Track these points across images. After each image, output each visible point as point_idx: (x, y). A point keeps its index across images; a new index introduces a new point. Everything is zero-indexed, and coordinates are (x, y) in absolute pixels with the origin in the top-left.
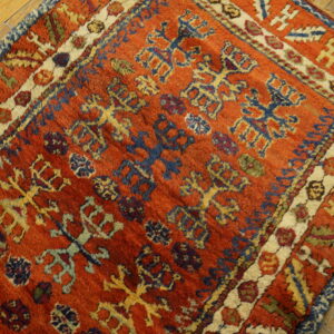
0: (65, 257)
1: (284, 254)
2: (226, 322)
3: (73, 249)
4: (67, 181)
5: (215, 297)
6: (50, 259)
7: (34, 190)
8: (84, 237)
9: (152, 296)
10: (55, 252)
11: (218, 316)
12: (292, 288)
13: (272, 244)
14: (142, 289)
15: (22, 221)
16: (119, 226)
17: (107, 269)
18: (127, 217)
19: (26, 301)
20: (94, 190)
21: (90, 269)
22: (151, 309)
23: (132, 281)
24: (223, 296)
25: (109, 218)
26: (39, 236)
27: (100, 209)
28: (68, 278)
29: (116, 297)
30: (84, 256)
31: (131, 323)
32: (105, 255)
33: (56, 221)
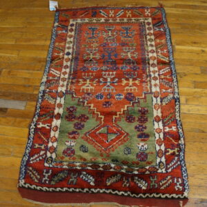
0: (108, 86)
1: (155, 55)
2: (154, 73)
3: (108, 84)
4: (94, 74)
5: (148, 71)
6: (105, 90)
7: (88, 80)
8: (109, 80)
9: (134, 79)
10: (105, 87)
11: (151, 73)
12: (162, 59)
13: (151, 55)
14: (131, 80)
15: (92, 87)
16: (114, 73)
17: (120, 81)
18: (115, 70)
19: (107, 100)
20: (102, 71)
21: (116, 84)
22: (137, 82)
23: (127, 79)
24: (149, 70)
25: (111, 73)
26: (98, 87)
27: (107, 73)
28: (113, 90)
29: (127, 85)
30: (112, 84)
31: (135, 87)
32: (117, 79)
33: (99, 82)
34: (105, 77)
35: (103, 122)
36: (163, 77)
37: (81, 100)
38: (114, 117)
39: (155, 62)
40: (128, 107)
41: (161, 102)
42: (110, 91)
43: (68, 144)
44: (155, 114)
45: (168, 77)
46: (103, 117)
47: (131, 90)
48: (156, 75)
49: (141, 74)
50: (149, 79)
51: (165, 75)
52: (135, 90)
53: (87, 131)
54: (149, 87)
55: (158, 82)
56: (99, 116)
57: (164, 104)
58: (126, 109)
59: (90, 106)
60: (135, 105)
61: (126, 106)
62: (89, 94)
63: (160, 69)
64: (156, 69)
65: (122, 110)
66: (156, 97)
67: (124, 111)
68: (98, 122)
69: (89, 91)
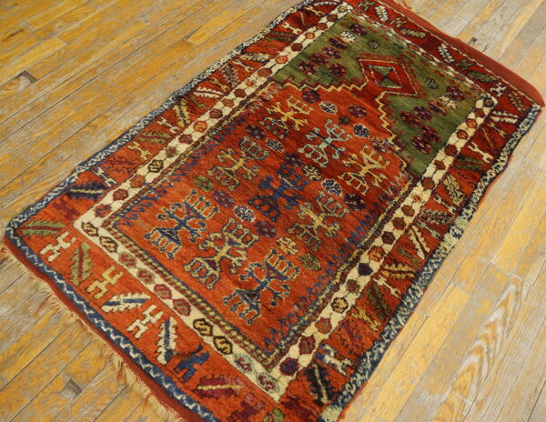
0: (333, 136)
2: (232, 101)
3: (329, 140)
4: (341, 177)
5: (238, 113)
6: (343, 136)
7: (362, 174)
8: (323, 146)
9: (277, 116)
10: (340, 139)
11: (237, 104)
12: (186, 113)
14: (284, 120)
15: (366, 157)
16: (301, 151)
18: (297, 155)
20: (320, 171)
21: (317, 130)
22: (278, 110)
23: (290, 123)
24: (232, 113)
25: (308, 156)
26: (353, 148)
27: (316, 160)
28: (330, 126)
29: (299, 116)
30: (323, 136)
31: (290, 104)
32: (308, 136)
33: (343, 156)
34: (325, 157)
35: (383, 94)
36: (224, 87)
37: (397, 148)
38: (360, 89)
39: (205, 117)
40: (327, 87)
41: (268, 61)
42: (336, 126)
43: (452, 104)
44: (295, 54)
45: (216, 81)
46: (377, 100)
47: (299, 105)
48: (231, 96)
49: (256, 115)
50: (252, 100)
51: (217, 88)
52: (293, 101)
53: (414, 100)
54: (265, 90)
55: (243, 86)
56: (382, 105)
57: (267, 57)
58: (332, 87)
59: (388, 127)
60: (312, 83)
61: (329, 90)
62: (377, 149)
63: (214, 101)
64: (219, 105)
65: (339, 89)
66: (269, 70)
67: (337, 87)
68: (389, 98)
69: (373, 152)
